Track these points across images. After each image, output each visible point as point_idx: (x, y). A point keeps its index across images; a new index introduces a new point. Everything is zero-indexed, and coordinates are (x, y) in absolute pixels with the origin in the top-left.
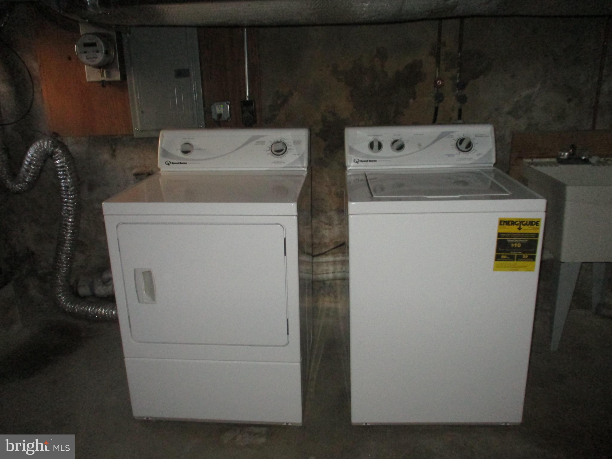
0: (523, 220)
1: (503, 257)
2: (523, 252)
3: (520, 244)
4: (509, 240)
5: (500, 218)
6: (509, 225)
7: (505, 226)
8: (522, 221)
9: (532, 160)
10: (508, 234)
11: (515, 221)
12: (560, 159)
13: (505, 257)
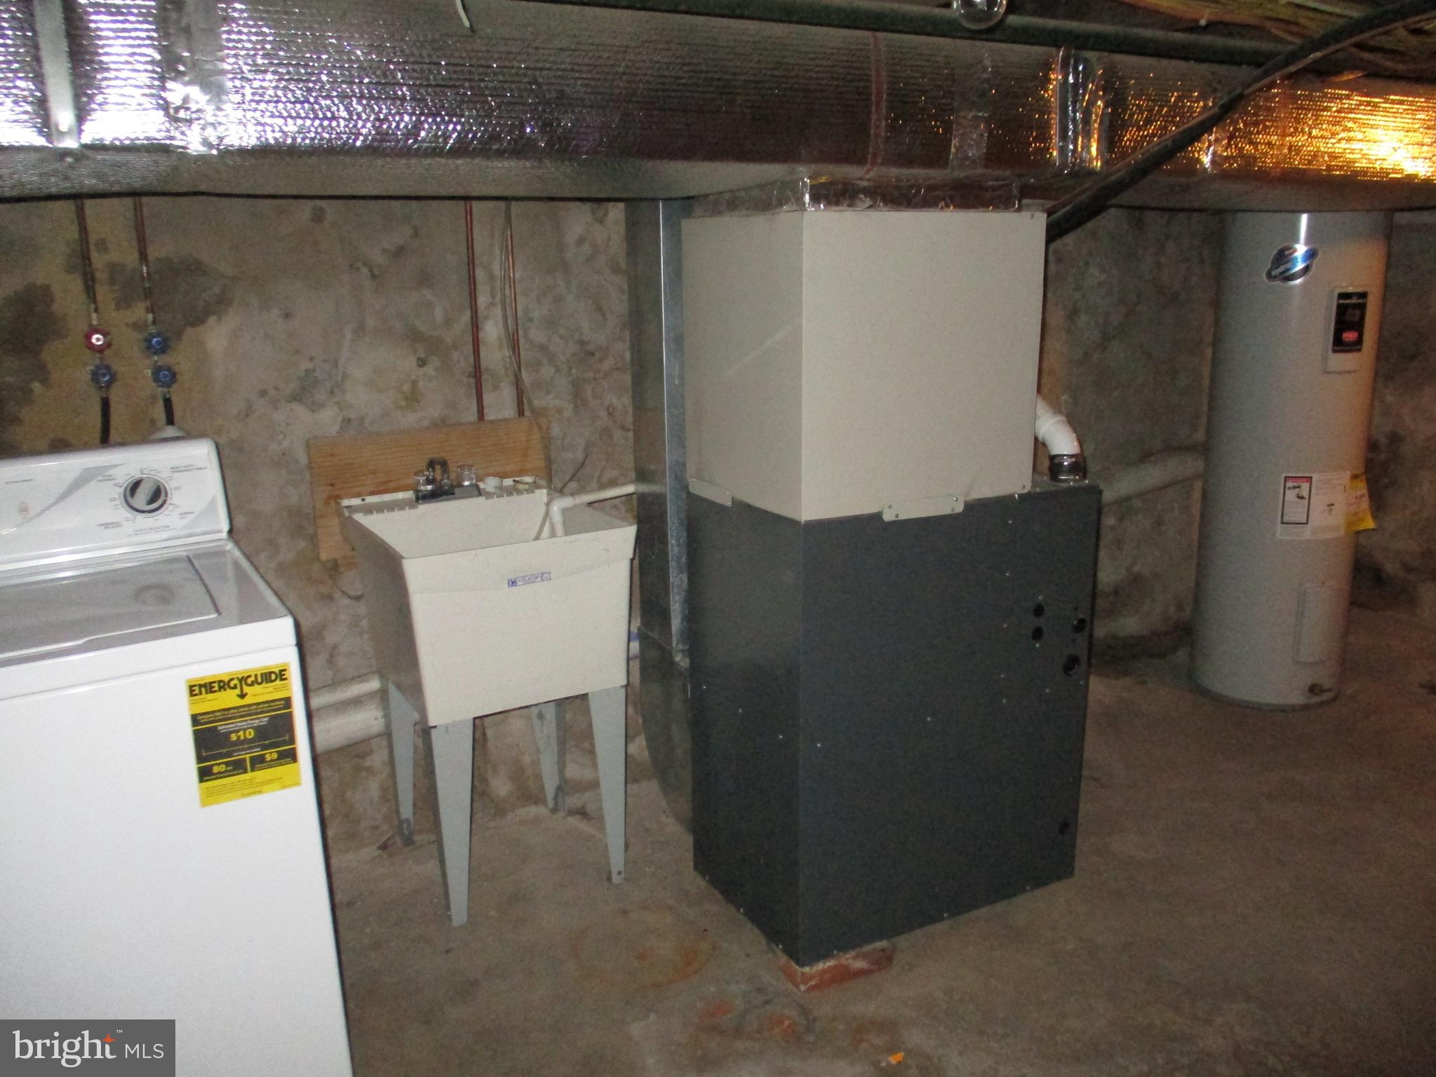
0: (246, 675)
1: (216, 769)
2: (265, 747)
3: (252, 731)
4: (222, 727)
5: (188, 681)
6: (215, 692)
7: (204, 695)
8: (243, 677)
9: (363, 500)
10: (218, 714)
11: (226, 680)
12: (421, 491)
13: (222, 768)
